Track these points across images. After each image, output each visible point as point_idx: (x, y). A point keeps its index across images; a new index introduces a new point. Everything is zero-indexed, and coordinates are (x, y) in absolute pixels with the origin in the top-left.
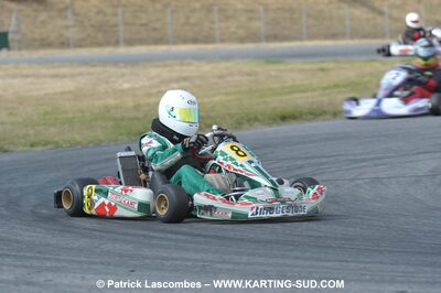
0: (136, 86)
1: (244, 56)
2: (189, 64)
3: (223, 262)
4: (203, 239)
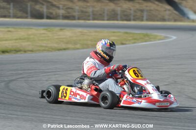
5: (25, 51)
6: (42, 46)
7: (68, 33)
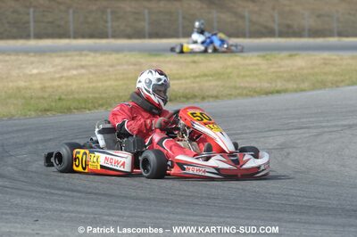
0: (43, 71)
1: (131, 49)
2: (87, 55)
3: (111, 215)
4: (94, 196)
5: (203, 98)
6: (235, 88)
7: (300, 62)
